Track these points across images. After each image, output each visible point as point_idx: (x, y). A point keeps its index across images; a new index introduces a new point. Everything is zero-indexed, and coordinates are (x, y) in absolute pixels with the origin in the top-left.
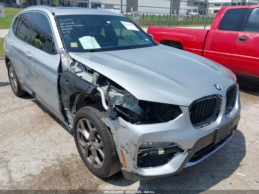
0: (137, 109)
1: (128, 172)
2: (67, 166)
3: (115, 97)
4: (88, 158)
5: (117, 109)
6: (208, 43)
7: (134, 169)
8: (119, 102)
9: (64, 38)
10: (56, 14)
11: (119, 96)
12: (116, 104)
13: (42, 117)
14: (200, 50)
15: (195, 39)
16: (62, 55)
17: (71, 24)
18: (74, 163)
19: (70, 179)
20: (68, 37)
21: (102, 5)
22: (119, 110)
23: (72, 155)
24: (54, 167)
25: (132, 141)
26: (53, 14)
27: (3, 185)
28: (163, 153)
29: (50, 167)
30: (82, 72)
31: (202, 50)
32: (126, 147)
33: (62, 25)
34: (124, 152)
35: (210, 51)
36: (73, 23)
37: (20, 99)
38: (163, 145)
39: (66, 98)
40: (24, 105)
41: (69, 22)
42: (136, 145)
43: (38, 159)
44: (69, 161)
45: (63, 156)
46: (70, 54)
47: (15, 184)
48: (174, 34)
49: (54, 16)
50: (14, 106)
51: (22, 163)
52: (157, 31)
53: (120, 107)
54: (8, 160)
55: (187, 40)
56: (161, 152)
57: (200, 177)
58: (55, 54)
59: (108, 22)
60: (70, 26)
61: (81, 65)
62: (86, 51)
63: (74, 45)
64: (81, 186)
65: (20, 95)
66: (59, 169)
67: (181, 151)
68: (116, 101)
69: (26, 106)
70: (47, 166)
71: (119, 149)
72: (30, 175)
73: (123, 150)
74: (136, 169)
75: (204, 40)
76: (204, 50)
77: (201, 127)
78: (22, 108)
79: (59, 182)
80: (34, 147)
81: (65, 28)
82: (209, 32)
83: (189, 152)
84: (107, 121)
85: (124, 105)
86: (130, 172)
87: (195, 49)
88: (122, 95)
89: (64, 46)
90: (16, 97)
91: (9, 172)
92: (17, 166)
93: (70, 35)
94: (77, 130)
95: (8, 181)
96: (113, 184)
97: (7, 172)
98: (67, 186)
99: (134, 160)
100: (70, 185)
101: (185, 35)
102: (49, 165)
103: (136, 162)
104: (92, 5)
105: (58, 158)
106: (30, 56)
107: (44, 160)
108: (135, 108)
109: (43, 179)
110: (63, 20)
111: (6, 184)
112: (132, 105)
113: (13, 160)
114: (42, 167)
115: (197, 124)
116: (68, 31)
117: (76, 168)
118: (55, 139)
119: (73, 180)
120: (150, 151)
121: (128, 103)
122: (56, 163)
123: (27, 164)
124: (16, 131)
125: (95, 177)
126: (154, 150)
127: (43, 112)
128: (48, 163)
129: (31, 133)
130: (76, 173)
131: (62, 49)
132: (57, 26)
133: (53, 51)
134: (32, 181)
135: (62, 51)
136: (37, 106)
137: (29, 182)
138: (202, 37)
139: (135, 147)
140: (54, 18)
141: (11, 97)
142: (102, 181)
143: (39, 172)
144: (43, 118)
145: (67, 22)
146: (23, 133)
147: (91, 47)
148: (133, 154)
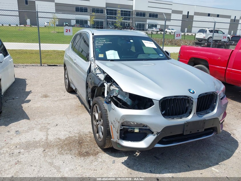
0: (128, 100)
1: (114, 142)
2: (83, 138)
3: (113, 90)
4: (97, 134)
5: (114, 98)
6: (232, 62)
7: (118, 140)
8: (116, 94)
9: (96, 51)
10: (94, 35)
11: (116, 90)
12: (114, 95)
13: (79, 106)
14: (223, 68)
15: (220, 57)
16: (92, 62)
17: (103, 42)
18: (88, 137)
19: (82, 146)
20: (98, 50)
21: (157, 25)
22: (115, 99)
23: (90, 132)
24: (75, 137)
25: (117, 119)
26: (93, 34)
27: (42, 140)
28: (138, 132)
29: (72, 137)
30: (101, 73)
31: (226, 68)
32: (113, 123)
33: (97, 42)
34: (112, 126)
35: (233, 69)
36: (105, 41)
37: (69, 93)
38: (139, 126)
39: (90, 90)
40: (70, 97)
41: (102, 40)
42: (119, 122)
43: (67, 131)
44: (86, 135)
45: (83, 132)
46: (96, 61)
47: (49, 141)
48: (202, 52)
49: (93, 36)
50: (63, 98)
51: (56, 131)
52: (188, 50)
53: (116, 97)
54: (49, 128)
55: (212, 59)
56: (137, 131)
57: (178, 164)
58: (88, 61)
59: (132, 41)
60: (102, 43)
61: (100, 69)
62: (108, 60)
63: (101, 56)
64: (87, 151)
65: (69, 91)
66: (77, 138)
67: (152, 133)
68: (114, 93)
69: (71, 99)
70: (71, 136)
71: (110, 124)
72: (59, 139)
73: (112, 125)
74: (119, 140)
75: (228, 59)
76: (228, 68)
77: (172, 119)
78: (68, 99)
79: (75, 146)
80: (67, 124)
81: (98, 44)
82: (233, 52)
83: (158, 135)
84: (105, 105)
85: (119, 97)
86: (115, 142)
87: (219, 67)
88: (117, 89)
89: (94, 56)
90: (67, 92)
91: (48, 135)
92: (54, 132)
93: (100, 49)
94: (93, 113)
95: (45, 139)
96: (109, 154)
97: (46, 135)
98: (79, 149)
99: (117, 133)
100: (81, 149)
101: (211, 54)
102: (72, 136)
103: (119, 134)
104: (149, 26)
105: (80, 132)
106: (75, 62)
107: (70, 132)
108: (126, 99)
109: (66, 142)
110: (98, 39)
111: (43, 140)
112: (124, 97)
113: (52, 129)
114: (68, 136)
115: (170, 117)
116: (99, 46)
117: (88, 140)
118: (82, 121)
119: (84, 147)
120: (129, 128)
121: (122, 95)
122: (77, 135)
123: (59, 132)
124: (59, 113)
125: (99, 148)
126: (132, 128)
127: (81, 104)
128: (72, 134)
129: (68, 116)
130: (87, 143)
131: (92, 58)
132: (93, 42)
133: (88, 59)
134: (59, 142)
135: (92, 59)
136: (78, 99)
137: (57, 142)
138: (226, 56)
139: (118, 123)
140: (93, 37)
141: (63, 92)
142: (102, 151)
143: (64, 138)
144: (79, 108)
145: (101, 40)
146: (64, 115)
147: (113, 58)
148: (117, 128)
